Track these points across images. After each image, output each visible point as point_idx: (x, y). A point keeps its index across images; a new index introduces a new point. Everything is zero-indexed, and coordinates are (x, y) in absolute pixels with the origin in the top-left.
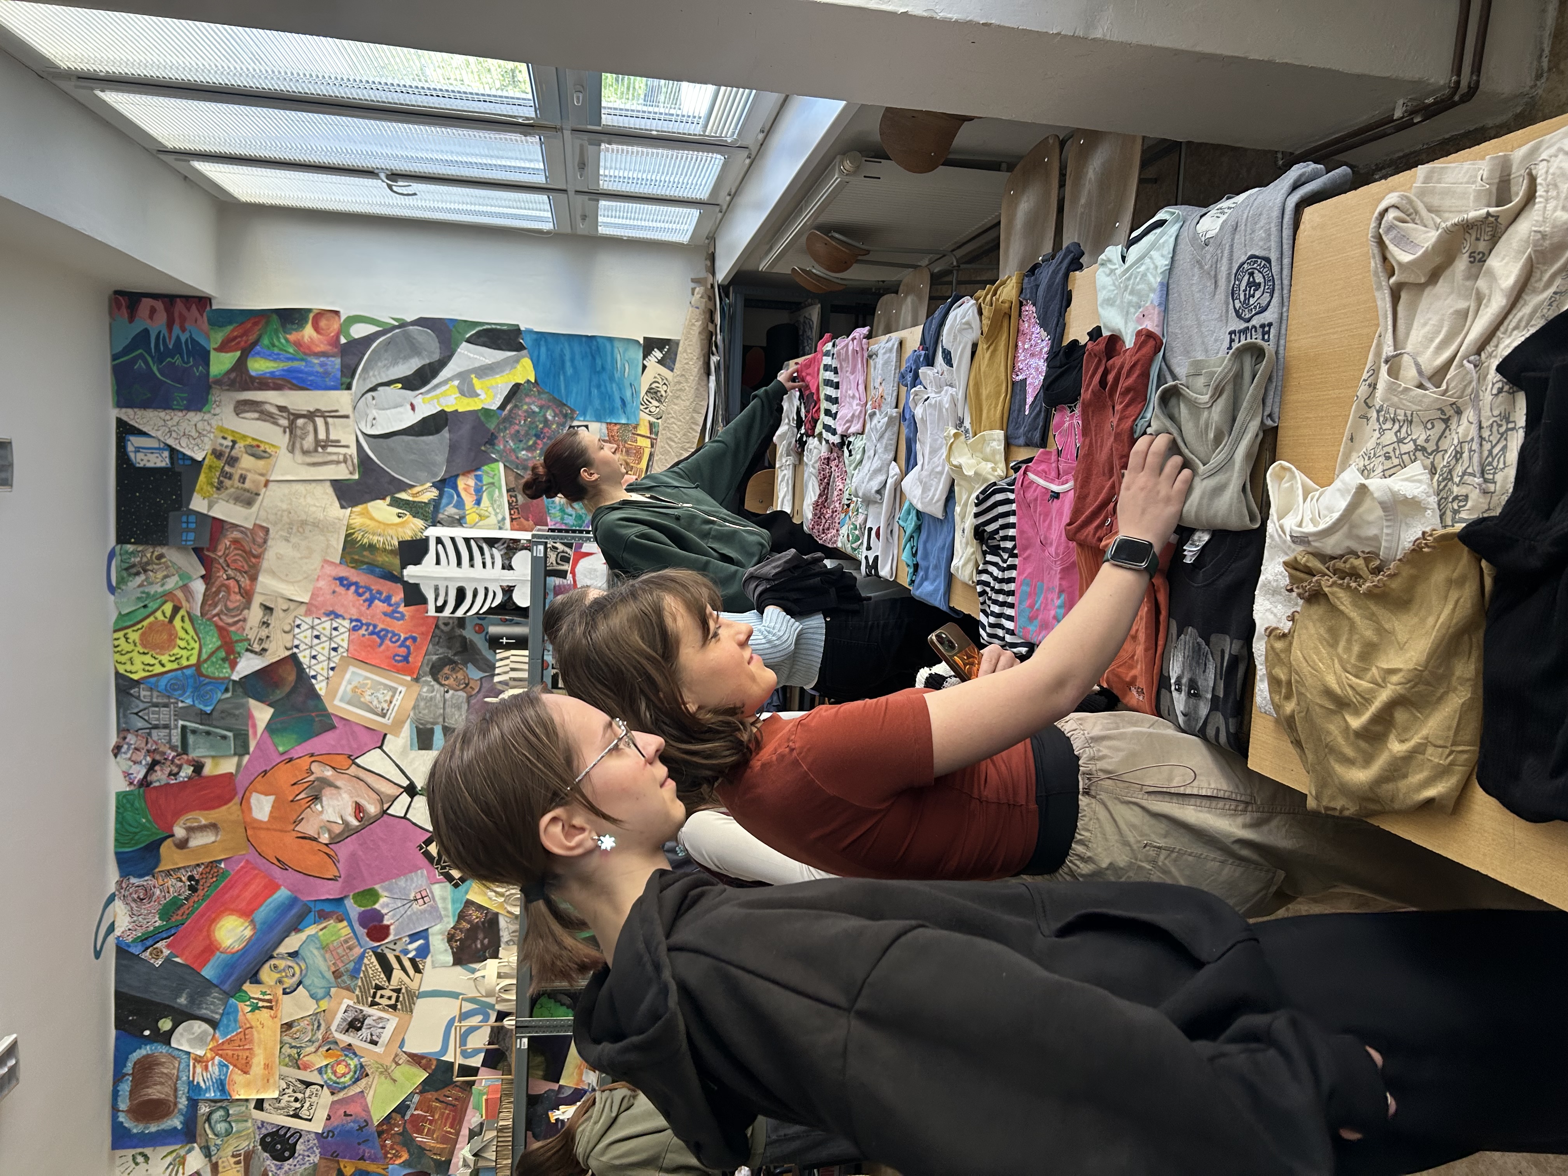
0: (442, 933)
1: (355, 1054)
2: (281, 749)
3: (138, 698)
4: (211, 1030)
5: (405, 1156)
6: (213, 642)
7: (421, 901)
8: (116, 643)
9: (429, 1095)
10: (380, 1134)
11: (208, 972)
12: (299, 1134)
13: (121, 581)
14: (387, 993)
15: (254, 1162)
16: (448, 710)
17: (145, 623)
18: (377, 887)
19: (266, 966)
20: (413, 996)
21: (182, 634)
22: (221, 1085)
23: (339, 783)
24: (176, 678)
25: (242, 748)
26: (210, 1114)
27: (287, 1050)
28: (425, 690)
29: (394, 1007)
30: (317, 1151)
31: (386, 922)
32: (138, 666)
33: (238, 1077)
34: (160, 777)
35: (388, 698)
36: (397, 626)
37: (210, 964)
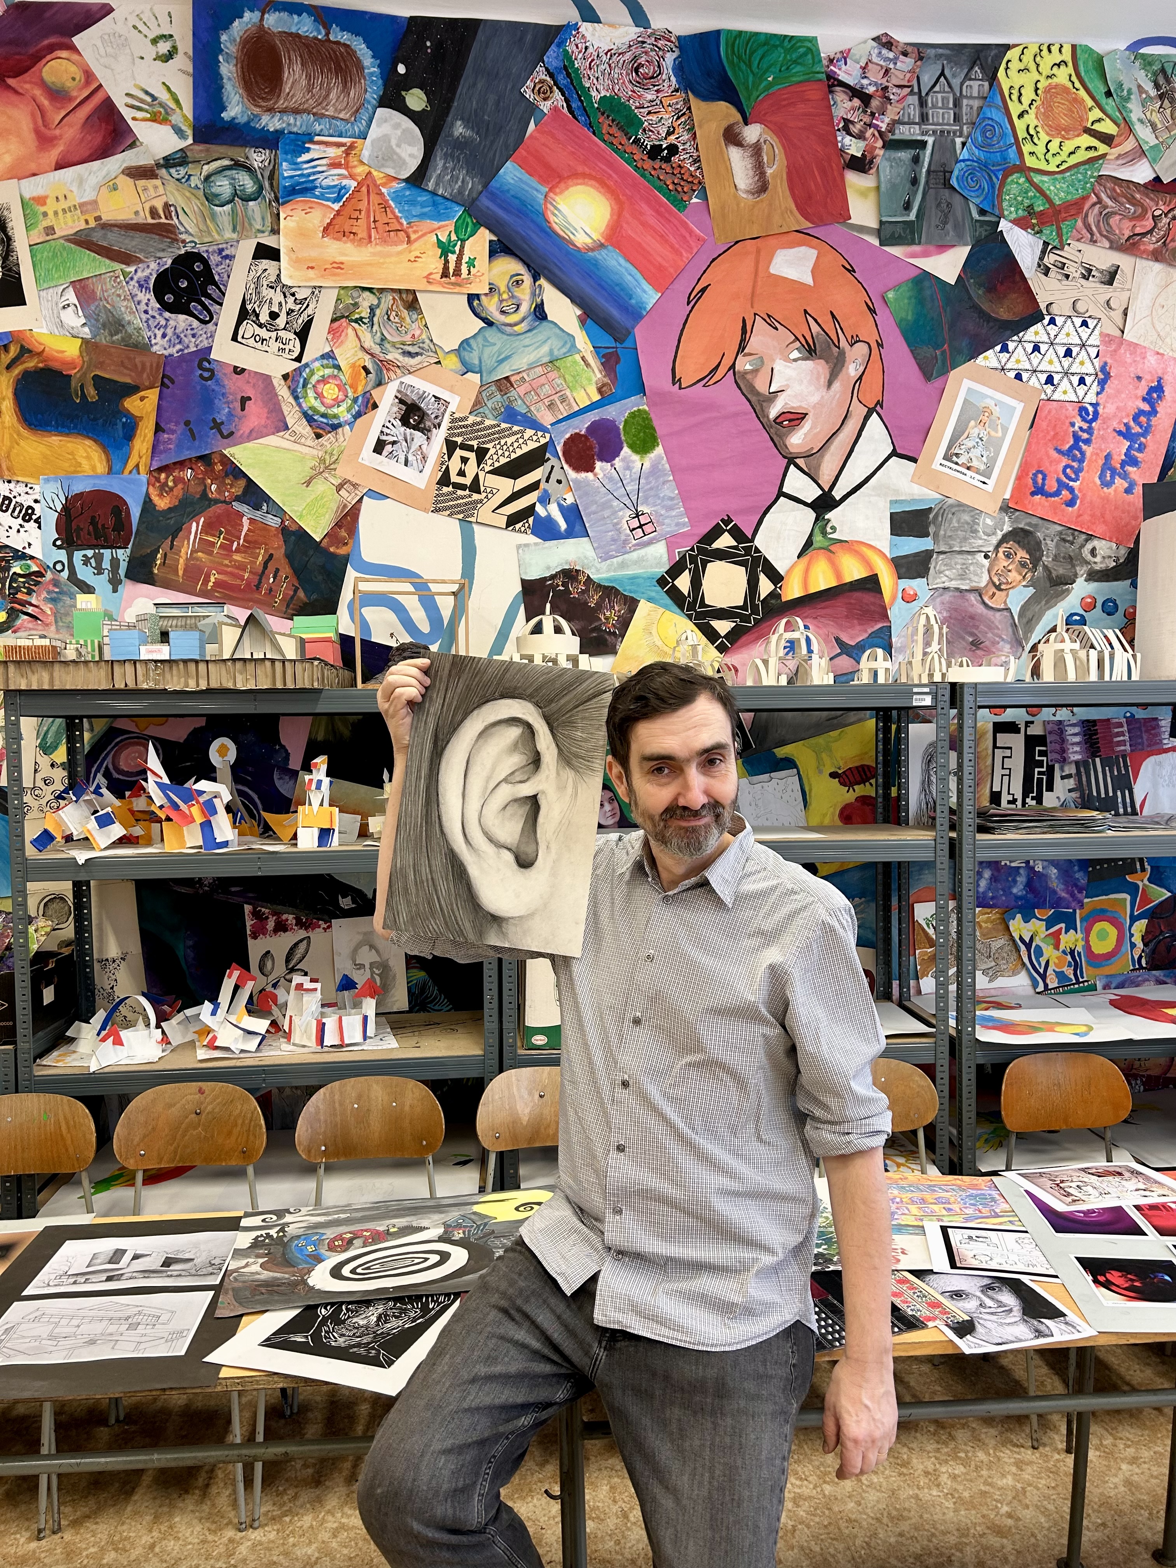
0: (578, 560)
1: (358, 415)
2: (890, 295)
3: (967, 77)
4: (406, 174)
5: (162, 503)
6: (1059, 192)
7: (635, 523)
8: (1055, 49)
9: (279, 542)
10: (205, 459)
11: (511, 172)
12: (209, 319)
13: (1147, 62)
14: (471, 469)
15: (154, 241)
16: (959, 558)
17: (1082, 93)
18: (659, 450)
20: (465, 513)
21: (1069, 146)
22: (304, 189)
23: (836, 385)
24: (1003, 135)
25: (889, 235)
26: (249, 169)
27: (367, 301)
28: (989, 521)
29: (445, 480)
30: (173, 351)
31: (598, 465)
32: (1016, 79)
33: (318, 217)
34: (843, 106)
35: (975, 463)
36: (1091, 475)
37: (526, 177)
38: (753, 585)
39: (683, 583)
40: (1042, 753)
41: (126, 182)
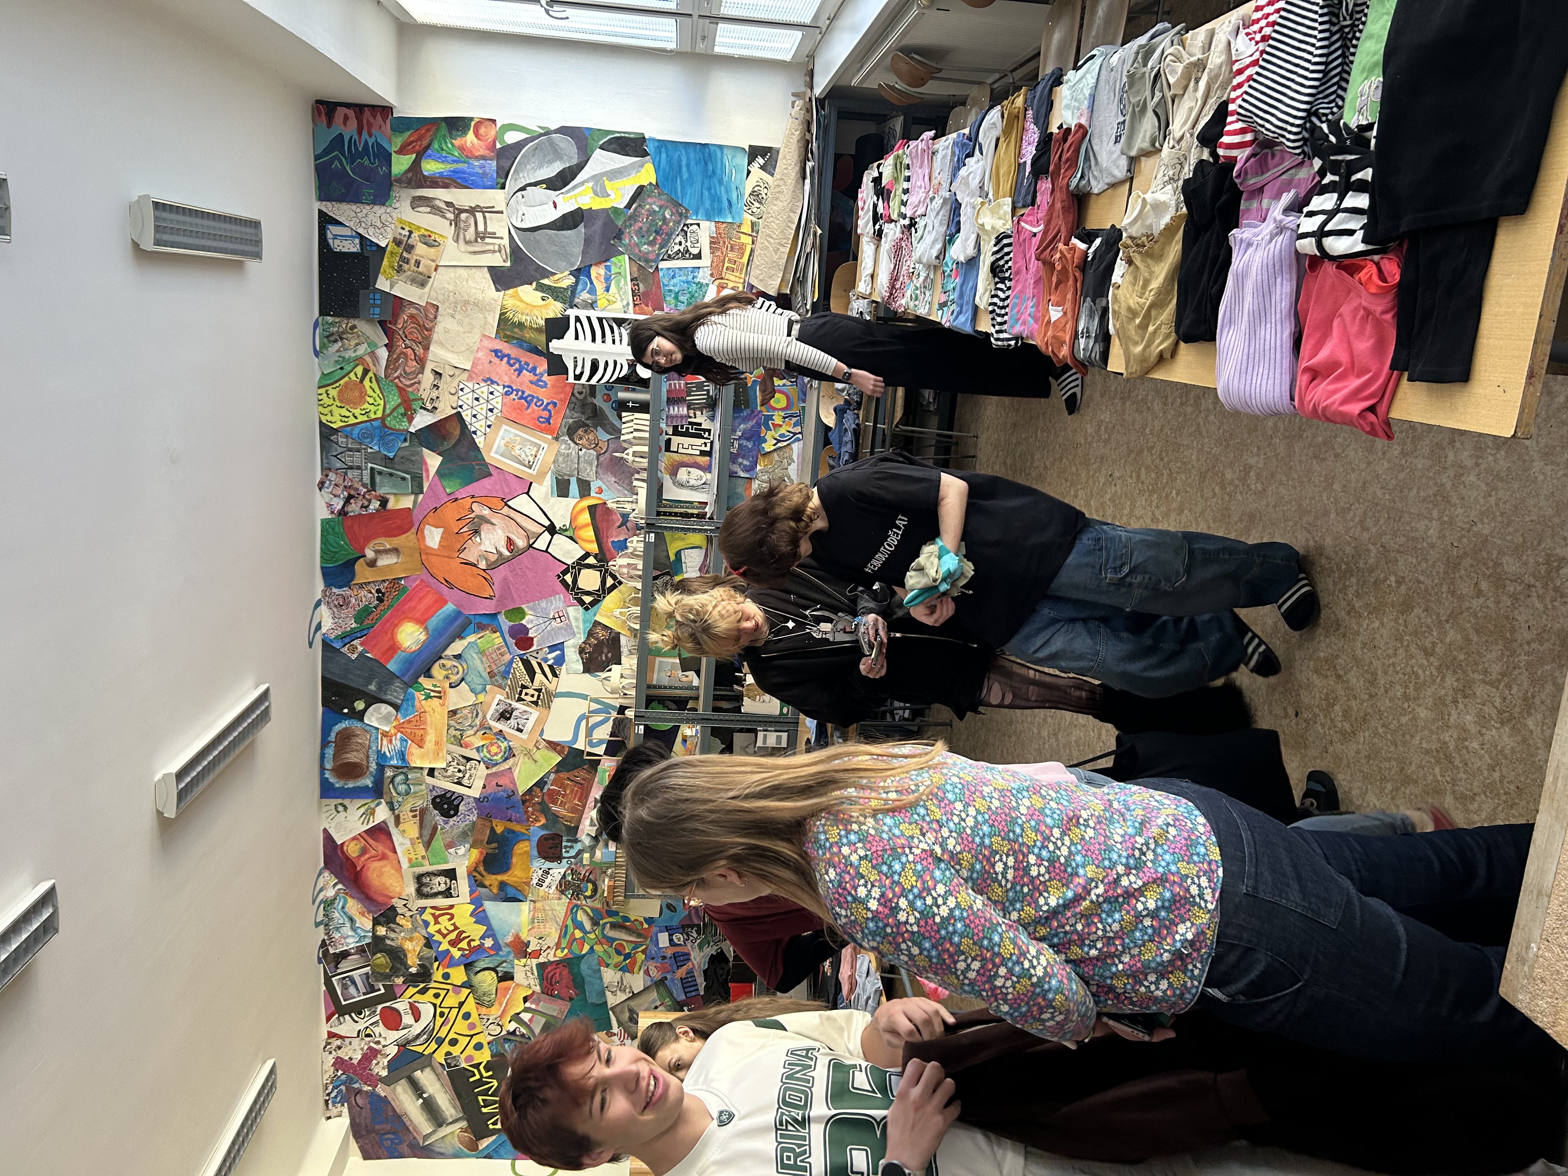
0: (575, 647)
1: (505, 738)
2: (448, 491)
3: (337, 443)
4: (394, 712)
5: (543, 821)
6: (395, 400)
7: (558, 620)
8: (320, 397)
9: (562, 775)
10: (524, 802)
11: (392, 666)
12: (461, 797)
13: (324, 346)
14: (530, 691)
15: (427, 817)
16: (581, 465)
17: (342, 382)
18: (523, 606)
19: (437, 665)
20: (551, 696)
21: (370, 392)
22: (402, 755)
23: (494, 521)
24: (366, 428)
25: (418, 489)
26: (394, 777)
27: (452, 732)
28: (563, 447)
29: (536, 703)
30: (475, 812)
31: (530, 635)
32: (336, 418)
33: (414, 749)
34: (354, 508)
35: (533, 453)
36: (541, 393)
37: (394, 660)
38: (589, 566)
39: (588, 599)
40: (682, 427)
41: (401, 827)
